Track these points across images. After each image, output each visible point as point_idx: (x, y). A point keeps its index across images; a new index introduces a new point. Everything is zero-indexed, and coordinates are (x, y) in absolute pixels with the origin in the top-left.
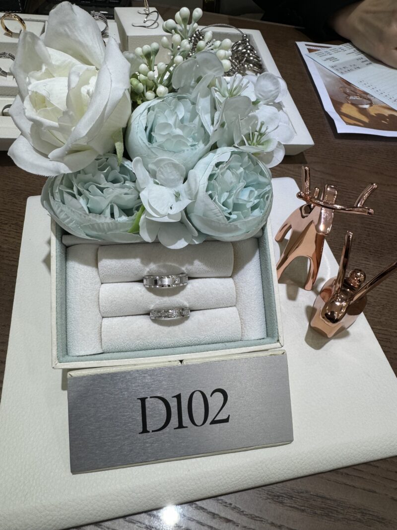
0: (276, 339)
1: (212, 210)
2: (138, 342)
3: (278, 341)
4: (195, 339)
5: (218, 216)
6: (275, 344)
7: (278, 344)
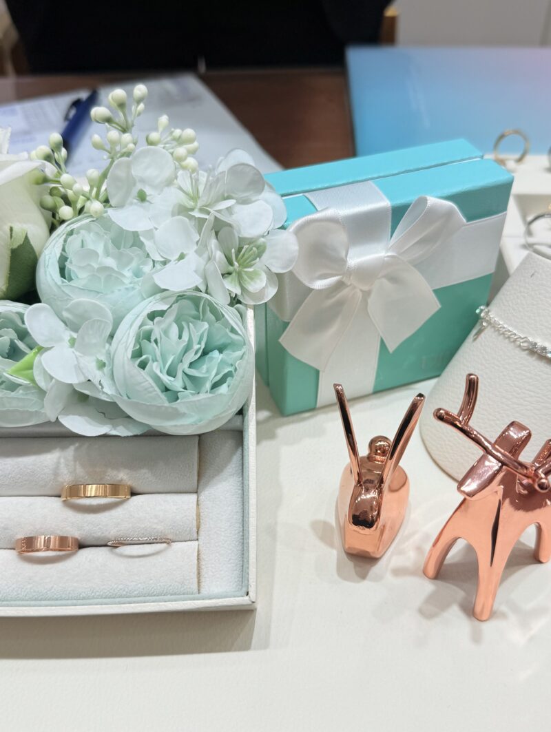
0: (244, 590)
1: (140, 383)
2: (29, 586)
3: (247, 594)
4: (120, 587)
5: (150, 392)
6: (242, 598)
7: (247, 598)
